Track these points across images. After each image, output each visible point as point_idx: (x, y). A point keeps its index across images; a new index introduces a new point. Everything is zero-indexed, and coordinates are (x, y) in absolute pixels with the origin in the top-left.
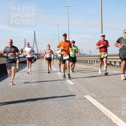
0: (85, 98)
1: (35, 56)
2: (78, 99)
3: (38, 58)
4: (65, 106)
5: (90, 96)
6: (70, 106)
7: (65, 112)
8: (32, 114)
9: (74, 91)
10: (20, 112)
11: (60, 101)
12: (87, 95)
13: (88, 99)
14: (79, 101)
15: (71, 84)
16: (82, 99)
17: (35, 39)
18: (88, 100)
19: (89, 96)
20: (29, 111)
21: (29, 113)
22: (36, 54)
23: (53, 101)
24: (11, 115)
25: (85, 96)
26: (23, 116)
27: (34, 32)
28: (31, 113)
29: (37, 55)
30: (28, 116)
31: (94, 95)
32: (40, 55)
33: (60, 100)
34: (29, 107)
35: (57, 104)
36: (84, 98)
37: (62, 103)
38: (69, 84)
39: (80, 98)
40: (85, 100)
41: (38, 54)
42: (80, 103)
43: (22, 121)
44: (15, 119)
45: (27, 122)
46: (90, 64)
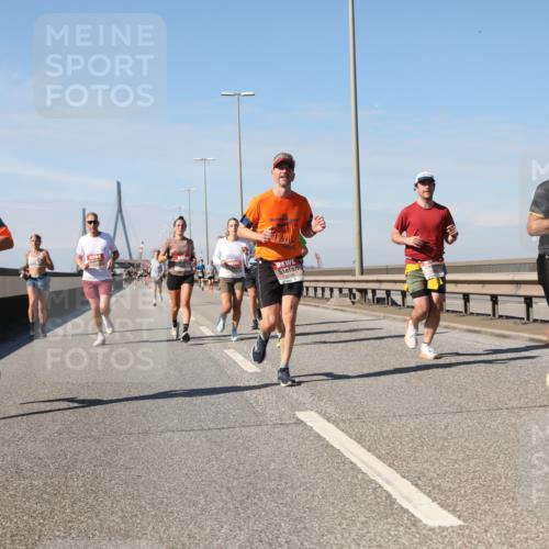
0: (298, 419)
1: (119, 271)
2: (274, 424)
4: (228, 450)
5: (317, 412)
6: (245, 451)
7: (230, 471)
8: (110, 481)
9: (259, 398)
10: (66, 472)
11: (209, 433)
12: (306, 409)
13: (309, 424)
14: (276, 430)
15: (250, 371)
16: (287, 425)
17: (120, 210)
18: (311, 429)
19: (313, 413)
20: (98, 470)
21: (97, 477)
23: (184, 433)
25: (301, 415)
26: (77, 487)
27: (119, 184)
28: (104, 477)
30: (94, 488)
31: (330, 410)
32: (139, 265)
33: (210, 429)
34: (98, 453)
35: (198, 443)
36: (294, 420)
37: (218, 440)
38: (243, 371)
39: (281, 419)
40: (300, 429)
41: (132, 265)
42: (280, 440)
43: (74, 503)
44: (45, 496)
45: (92, 508)
46: (316, 300)
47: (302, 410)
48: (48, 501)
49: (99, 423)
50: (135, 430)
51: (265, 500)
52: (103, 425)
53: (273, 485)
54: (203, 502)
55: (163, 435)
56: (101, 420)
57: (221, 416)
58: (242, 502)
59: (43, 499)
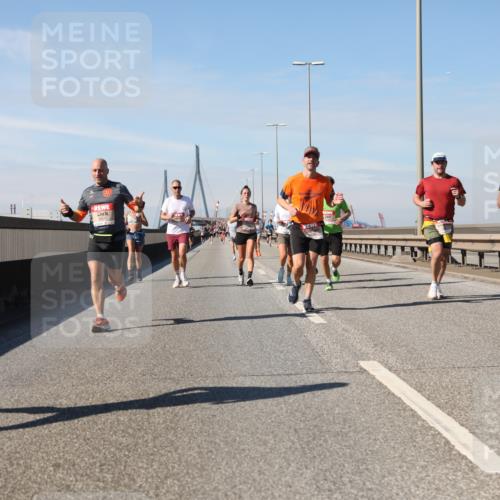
0: (361, 368)
1: (197, 228)
2: (339, 372)
3: (207, 236)
5: (379, 362)
6: (311, 396)
7: (297, 414)
8: (188, 419)
9: (325, 347)
12: (369, 359)
13: (372, 372)
14: (341, 378)
15: (317, 322)
16: (352, 373)
17: (198, 172)
18: (374, 378)
19: (376, 362)
21: (176, 415)
22: (200, 222)
23: (255, 378)
24: (118, 420)
25: (363, 364)
26: (159, 424)
27: (197, 147)
28: (182, 416)
29: (203, 225)
30: (173, 425)
31: (392, 360)
32: (215, 223)
33: (279, 375)
36: (358, 369)
38: (310, 323)
39: (345, 368)
40: (363, 377)
41: (208, 222)
43: (155, 438)
44: (130, 431)
45: (172, 443)
46: (379, 257)
47: (364, 360)
48: (133, 436)
49: (178, 367)
50: (210, 374)
51: (330, 442)
52: (181, 368)
53: (337, 428)
54: (272, 442)
55: (236, 379)
56: (179, 363)
57: (289, 363)
58: (308, 443)
59: (128, 433)
